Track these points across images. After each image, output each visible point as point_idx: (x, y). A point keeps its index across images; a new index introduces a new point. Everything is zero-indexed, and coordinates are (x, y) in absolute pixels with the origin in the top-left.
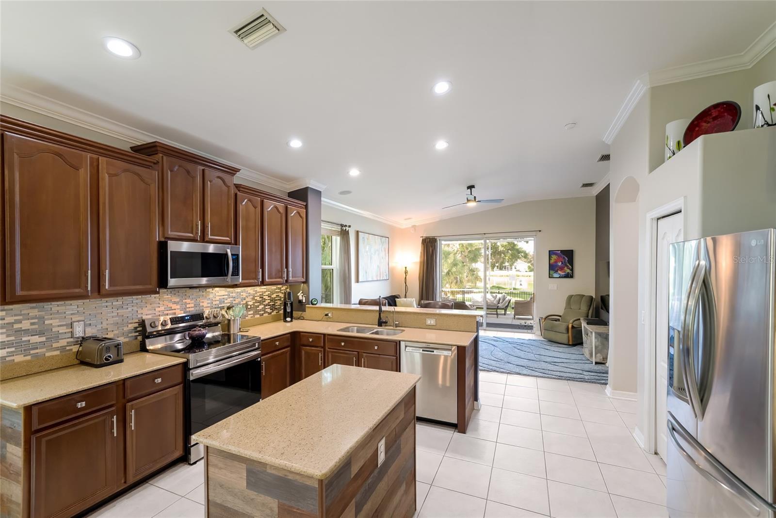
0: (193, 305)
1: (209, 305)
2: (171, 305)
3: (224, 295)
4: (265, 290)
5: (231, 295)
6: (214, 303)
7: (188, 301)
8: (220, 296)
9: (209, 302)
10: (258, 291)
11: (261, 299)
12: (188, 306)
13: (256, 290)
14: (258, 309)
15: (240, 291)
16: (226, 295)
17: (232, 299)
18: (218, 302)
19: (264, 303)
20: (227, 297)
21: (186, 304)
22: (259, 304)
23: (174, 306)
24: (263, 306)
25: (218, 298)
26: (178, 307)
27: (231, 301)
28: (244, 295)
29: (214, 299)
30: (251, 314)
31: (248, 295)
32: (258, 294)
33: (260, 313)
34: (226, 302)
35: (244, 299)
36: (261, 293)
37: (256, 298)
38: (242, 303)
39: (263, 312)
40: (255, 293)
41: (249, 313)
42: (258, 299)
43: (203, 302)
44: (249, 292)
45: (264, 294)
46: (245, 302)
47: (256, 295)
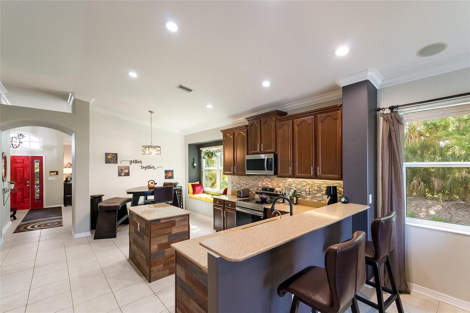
0: (276, 185)
1: (283, 186)
2: (267, 182)
3: (291, 182)
4: (323, 183)
5: (295, 182)
6: (286, 185)
7: (274, 182)
8: (289, 182)
9: (283, 184)
11: (319, 189)
12: (274, 184)
13: (315, 182)
14: (316, 195)
15: (301, 180)
16: (292, 182)
17: (296, 185)
18: (288, 185)
19: (322, 193)
20: (293, 183)
21: (273, 183)
22: (317, 192)
23: (269, 183)
24: (321, 195)
25: (288, 183)
26: (270, 184)
27: (295, 186)
28: (305, 184)
29: (286, 183)
30: (310, 198)
31: (307, 184)
32: (316, 185)
33: (318, 199)
34: (292, 186)
35: (304, 186)
36: (319, 185)
37: (314, 187)
38: (302, 188)
39: (321, 199)
40: (313, 183)
41: (308, 196)
42: (316, 188)
43: (280, 184)
44: (308, 182)
45: (322, 186)
46: (304, 188)
47: (314, 185)
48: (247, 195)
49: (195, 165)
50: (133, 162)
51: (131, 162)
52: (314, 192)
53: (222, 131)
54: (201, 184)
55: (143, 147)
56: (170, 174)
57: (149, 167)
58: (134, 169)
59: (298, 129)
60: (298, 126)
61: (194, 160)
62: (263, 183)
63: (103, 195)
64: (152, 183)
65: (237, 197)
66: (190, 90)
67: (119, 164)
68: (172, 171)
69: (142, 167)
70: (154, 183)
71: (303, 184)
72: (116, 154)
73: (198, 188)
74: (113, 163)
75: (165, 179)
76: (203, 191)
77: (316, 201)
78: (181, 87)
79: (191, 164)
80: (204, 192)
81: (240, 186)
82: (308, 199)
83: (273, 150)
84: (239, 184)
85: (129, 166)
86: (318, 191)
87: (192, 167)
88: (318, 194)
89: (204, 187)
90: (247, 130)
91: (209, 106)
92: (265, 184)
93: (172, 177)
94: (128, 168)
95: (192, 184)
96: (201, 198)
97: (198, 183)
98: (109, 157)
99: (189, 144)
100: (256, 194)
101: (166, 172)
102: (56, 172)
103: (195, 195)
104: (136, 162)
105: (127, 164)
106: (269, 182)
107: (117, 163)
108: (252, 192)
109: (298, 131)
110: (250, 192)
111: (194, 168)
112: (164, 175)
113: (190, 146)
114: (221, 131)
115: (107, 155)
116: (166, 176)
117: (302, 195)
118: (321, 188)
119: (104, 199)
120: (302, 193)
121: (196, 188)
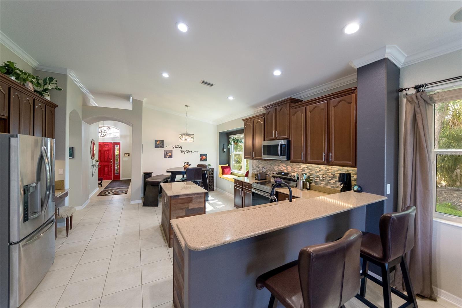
0: (290, 169)
1: (297, 171)
2: (283, 167)
3: (305, 167)
4: (337, 169)
5: (309, 168)
6: (300, 170)
7: (289, 167)
9: (297, 169)
10: (329, 169)
11: (332, 175)
12: (289, 169)
13: (328, 168)
14: (329, 182)
15: (315, 166)
16: (306, 167)
17: (310, 170)
18: (302, 170)
19: (335, 179)
20: (307, 168)
21: (288, 167)
22: (330, 178)
23: (284, 168)
24: (334, 181)
25: (302, 168)
26: (285, 168)
27: (309, 171)
28: (318, 169)
29: (300, 168)
30: (323, 184)
31: (321, 170)
32: (330, 171)
33: (331, 185)
34: (306, 171)
35: (318, 172)
36: (333, 171)
37: (327, 174)
38: (316, 174)
39: (334, 186)
40: (326, 169)
41: (321, 182)
42: (330, 174)
43: (294, 169)
44: (322, 168)
45: (336, 172)
46: (318, 174)
47: (327, 171)
48: (265, 178)
49: (225, 150)
50: (175, 147)
51: (174, 147)
52: (327, 178)
53: (244, 120)
54: (229, 167)
55: (180, 134)
56: (204, 158)
57: (187, 151)
58: (176, 153)
59: (311, 115)
60: (311, 112)
61: (224, 146)
62: (279, 168)
63: (152, 173)
64: (187, 164)
65: (255, 179)
66: (211, 85)
67: (165, 149)
68: (206, 155)
69: (182, 151)
70: (188, 164)
71: (317, 169)
72: (163, 141)
73: (226, 170)
74: (161, 147)
75: (200, 161)
76: (231, 172)
77: (330, 187)
78: (204, 82)
79: (221, 149)
80: (231, 174)
81: (259, 170)
82: (321, 185)
83: (286, 136)
84: (258, 168)
85: (172, 151)
86: (332, 177)
87: (222, 152)
88: (331, 180)
89: (232, 169)
90: (265, 118)
91: (231, 98)
92: (280, 168)
93: (205, 160)
94: (171, 152)
95: (222, 166)
96: (228, 179)
97: (227, 165)
98: (158, 143)
99: (220, 133)
100: (272, 178)
101: (201, 155)
102: (128, 154)
103: (223, 176)
104: (177, 147)
105: (170, 148)
106: (284, 166)
107: (163, 147)
108: (269, 175)
109: (310, 117)
110: (267, 175)
111: (224, 152)
112: (199, 158)
113: (221, 134)
114: (242, 120)
115: (156, 141)
116: (201, 159)
117: (316, 180)
118: (335, 174)
119: (153, 175)
120: (316, 178)
121: (225, 169)
